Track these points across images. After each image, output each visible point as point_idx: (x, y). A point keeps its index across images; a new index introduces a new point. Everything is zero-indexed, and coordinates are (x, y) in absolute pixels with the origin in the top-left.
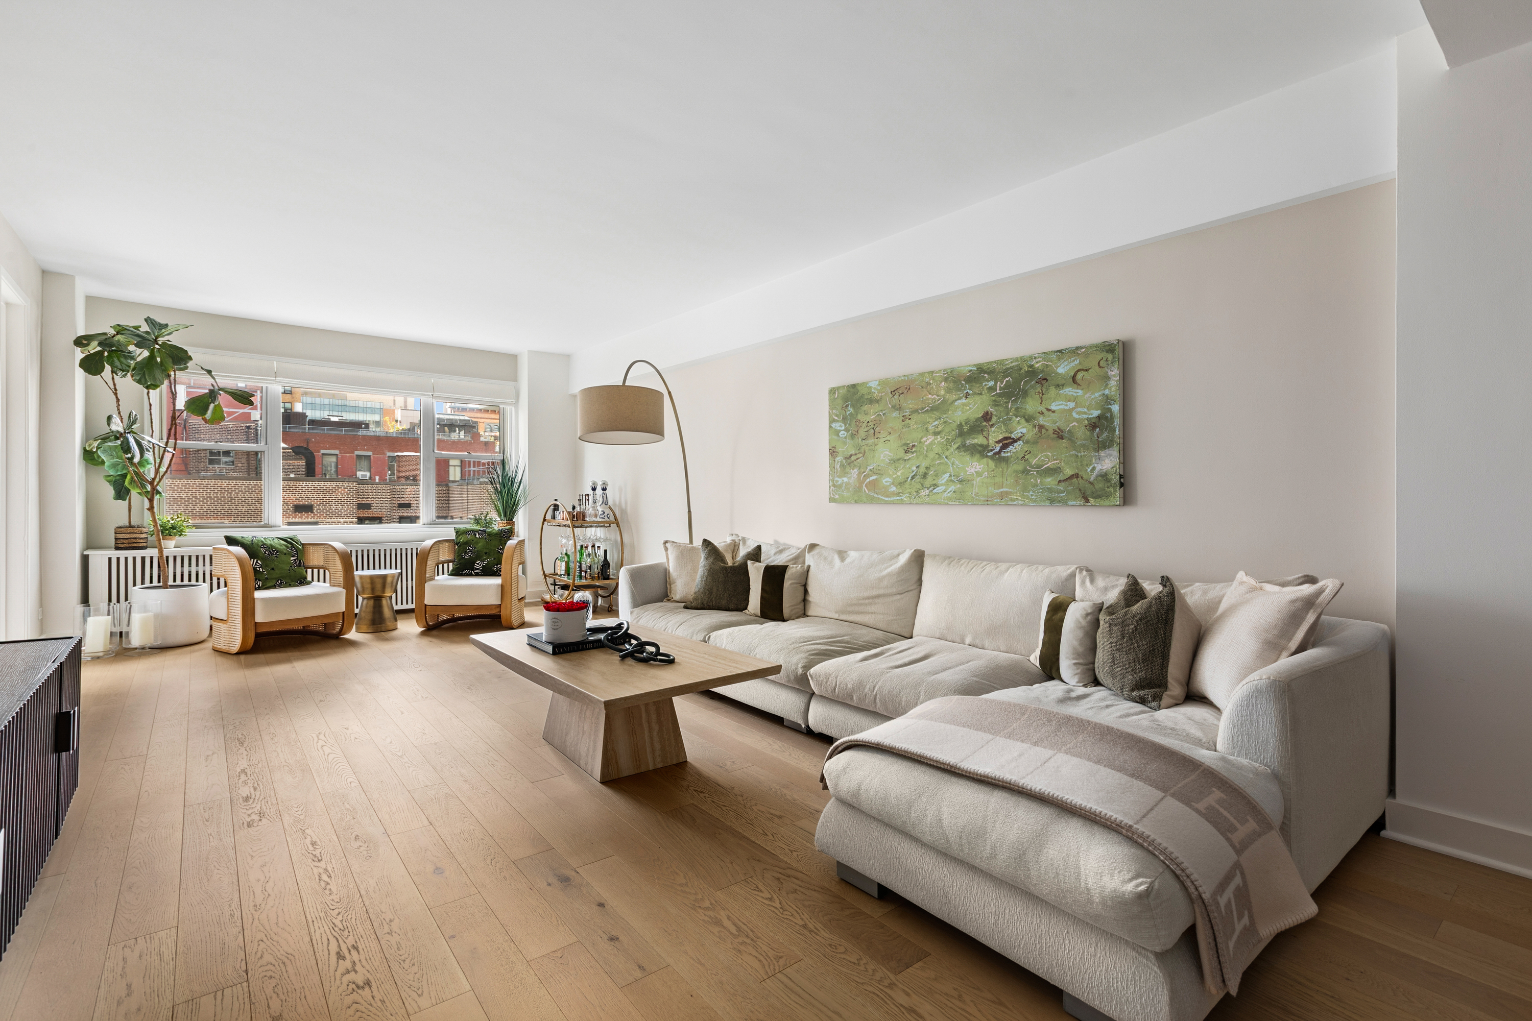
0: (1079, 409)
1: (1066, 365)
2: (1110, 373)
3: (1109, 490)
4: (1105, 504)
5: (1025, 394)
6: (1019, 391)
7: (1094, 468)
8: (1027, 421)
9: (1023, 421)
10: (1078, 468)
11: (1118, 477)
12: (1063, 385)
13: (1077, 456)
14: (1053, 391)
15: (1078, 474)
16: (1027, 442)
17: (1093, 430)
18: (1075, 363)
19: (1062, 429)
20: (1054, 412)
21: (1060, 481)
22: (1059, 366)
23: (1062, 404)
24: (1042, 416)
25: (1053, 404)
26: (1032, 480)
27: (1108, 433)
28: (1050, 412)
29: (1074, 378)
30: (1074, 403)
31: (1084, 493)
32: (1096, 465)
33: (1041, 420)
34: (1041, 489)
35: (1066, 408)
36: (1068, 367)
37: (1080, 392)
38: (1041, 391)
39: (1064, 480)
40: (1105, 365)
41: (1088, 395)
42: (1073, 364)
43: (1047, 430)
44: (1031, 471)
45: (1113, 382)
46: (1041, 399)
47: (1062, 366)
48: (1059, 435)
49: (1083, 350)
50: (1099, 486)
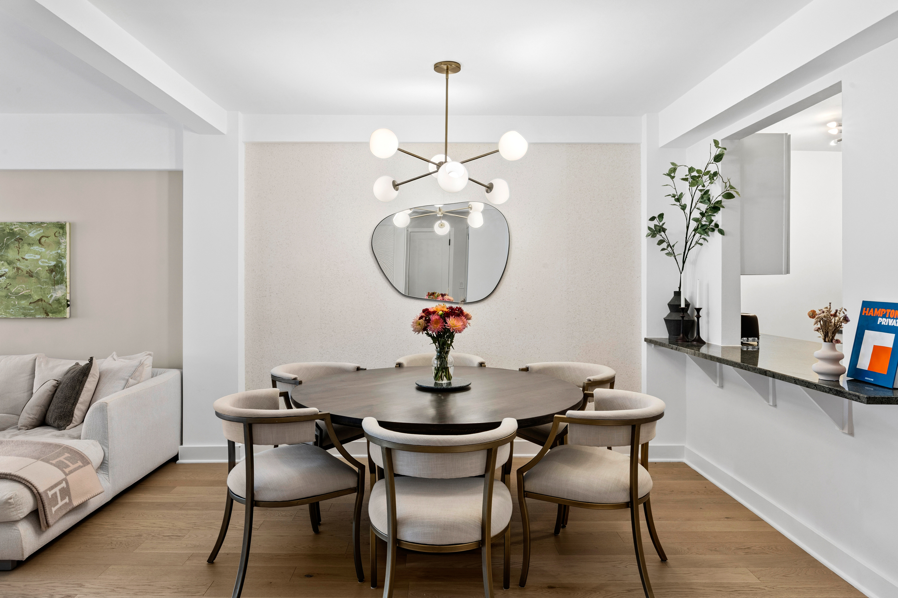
0: (43, 260)
1: (35, 232)
2: (61, 241)
3: (60, 308)
4: (58, 317)
5: (7, 247)
6: (3, 244)
7: (52, 296)
8: (9, 264)
9: (6, 264)
10: (42, 295)
11: (66, 301)
12: (33, 244)
13: (41, 288)
14: (26, 247)
15: (42, 299)
16: (9, 278)
17: (51, 273)
18: (41, 232)
19: (32, 271)
20: (27, 260)
21: (30, 303)
22: (30, 232)
23: (32, 256)
24: (19, 262)
25: (26, 255)
26: (12, 302)
27: (60, 275)
28: (25, 260)
29: (40, 240)
30: (40, 256)
31: (46, 311)
32: (53, 294)
33: (18, 264)
34: (18, 308)
35: (35, 258)
36: (36, 234)
37: (43, 250)
38: (18, 246)
39: (33, 303)
40: (58, 236)
41: (48, 252)
42: (39, 232)
43: (22, 271)
44: (12, 296)
45: (63, 246)
46: (18, 251)
47: (32, 232)
48: (30, 274)
49: (45, 225)
50: (55, 306)
